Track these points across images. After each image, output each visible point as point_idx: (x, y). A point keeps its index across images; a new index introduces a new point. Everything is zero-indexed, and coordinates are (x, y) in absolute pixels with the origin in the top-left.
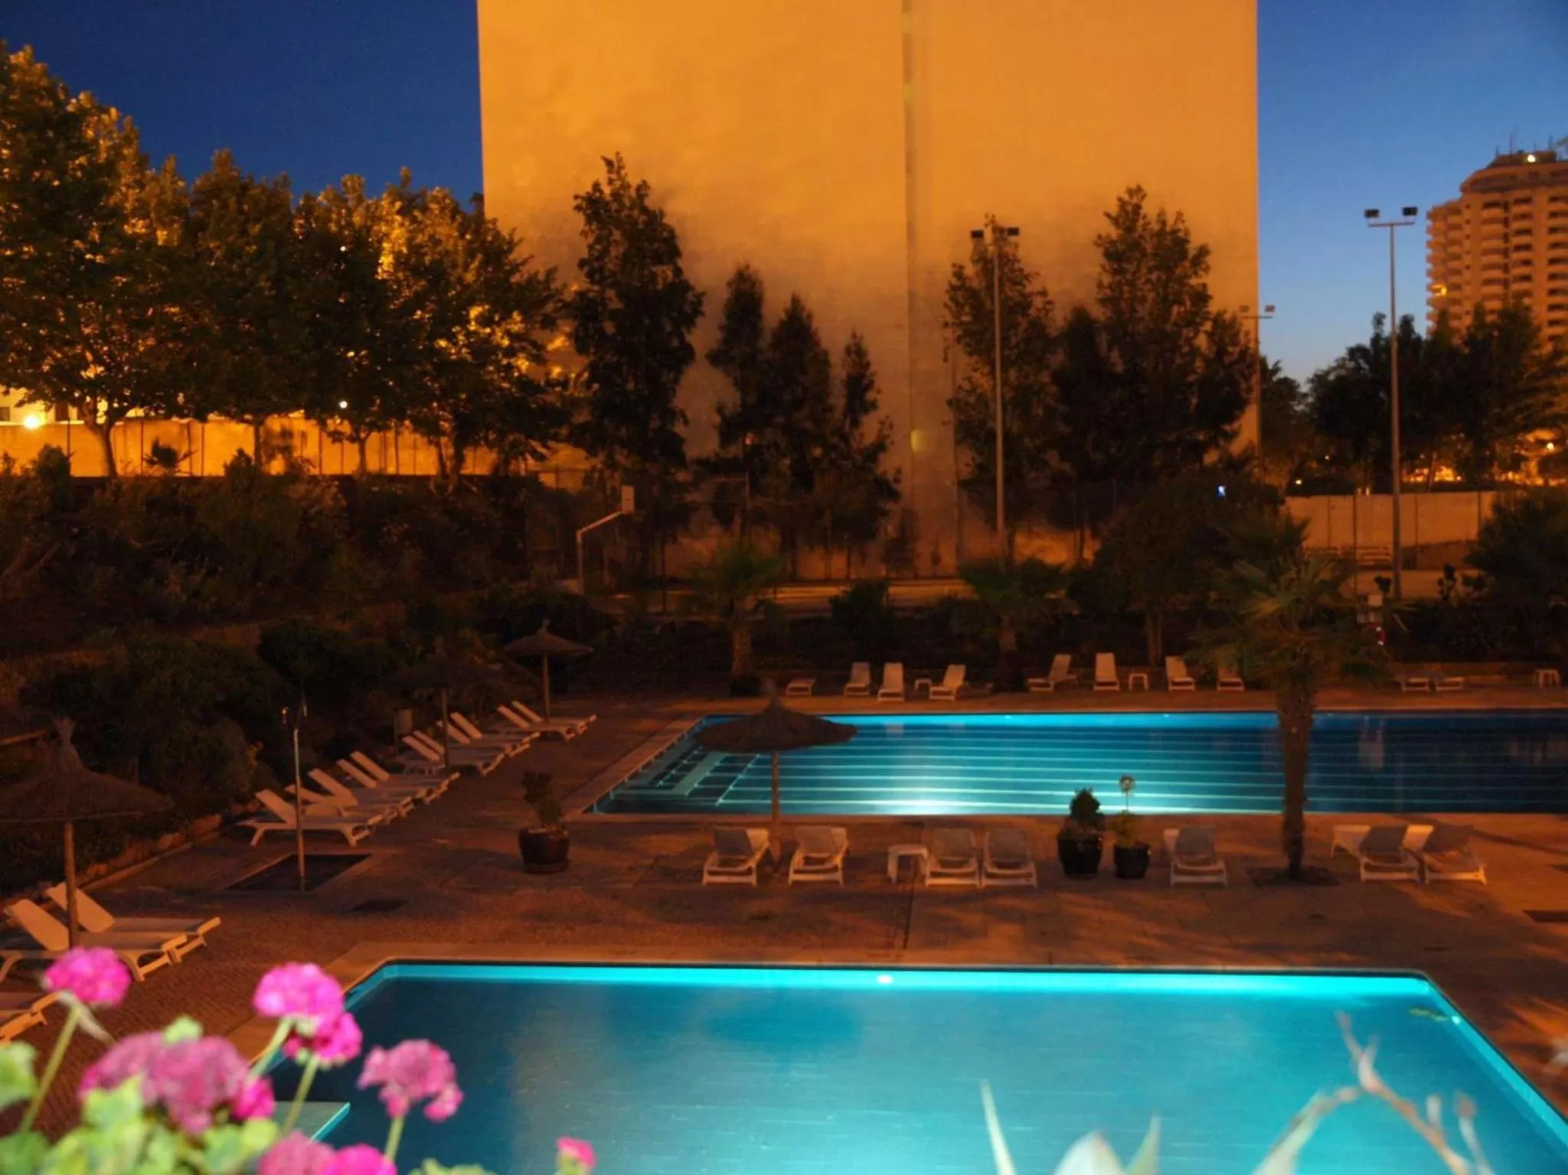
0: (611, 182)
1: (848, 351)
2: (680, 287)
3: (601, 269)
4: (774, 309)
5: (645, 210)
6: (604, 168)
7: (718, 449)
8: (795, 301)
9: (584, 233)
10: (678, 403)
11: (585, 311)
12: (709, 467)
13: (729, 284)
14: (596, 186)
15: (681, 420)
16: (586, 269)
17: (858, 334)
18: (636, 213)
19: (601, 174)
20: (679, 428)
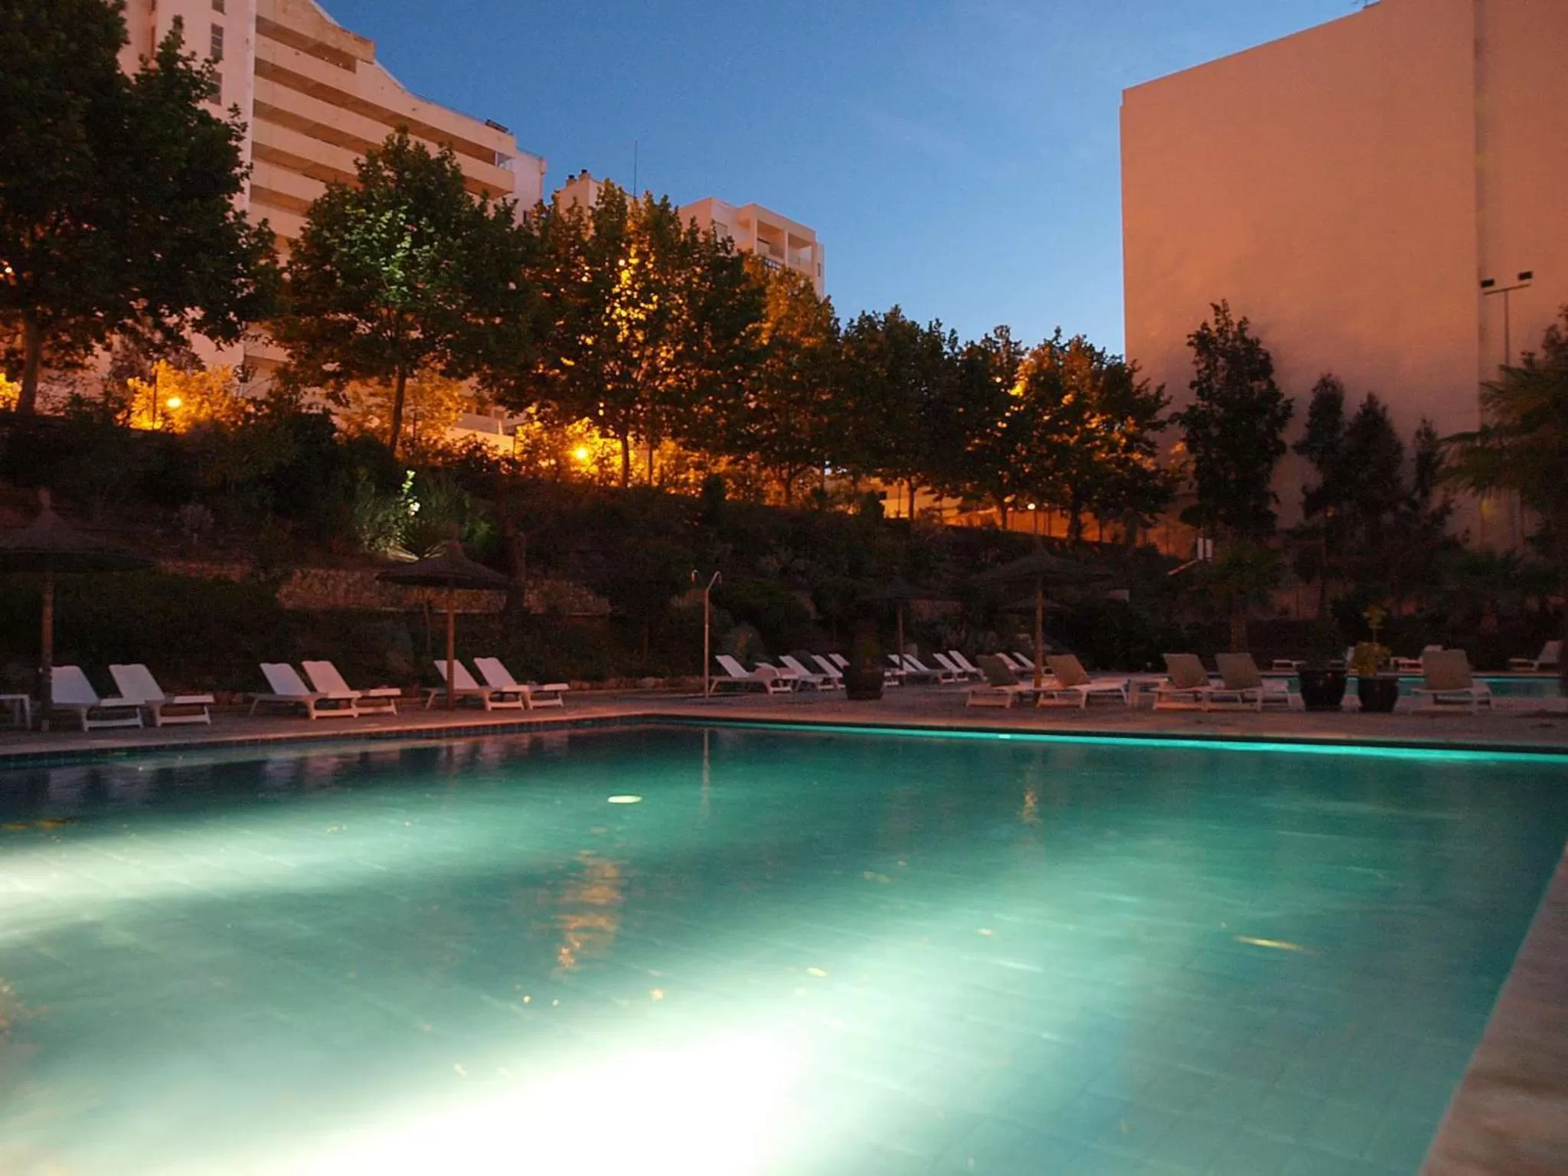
0: (1217, 321)
1: (1418, 434)
2: (1273, 394)
3: (1210, 388)
4: (1352, 406)
5: (1244, 340)
6: (1212, 311)
7: (1303, 521)
8: (1371, 398)
9: (1196, 363)
10: (1271, 487)
11: (1193, 420)
12: (1294, 534)
13: (1314, 390)
14: (1205, 326)
15: (1274, 500)
16: (1196, 388)
17: (1428, 420)
18: (1238, 343)
19: (1210, 318)
20: (1272, 507)
